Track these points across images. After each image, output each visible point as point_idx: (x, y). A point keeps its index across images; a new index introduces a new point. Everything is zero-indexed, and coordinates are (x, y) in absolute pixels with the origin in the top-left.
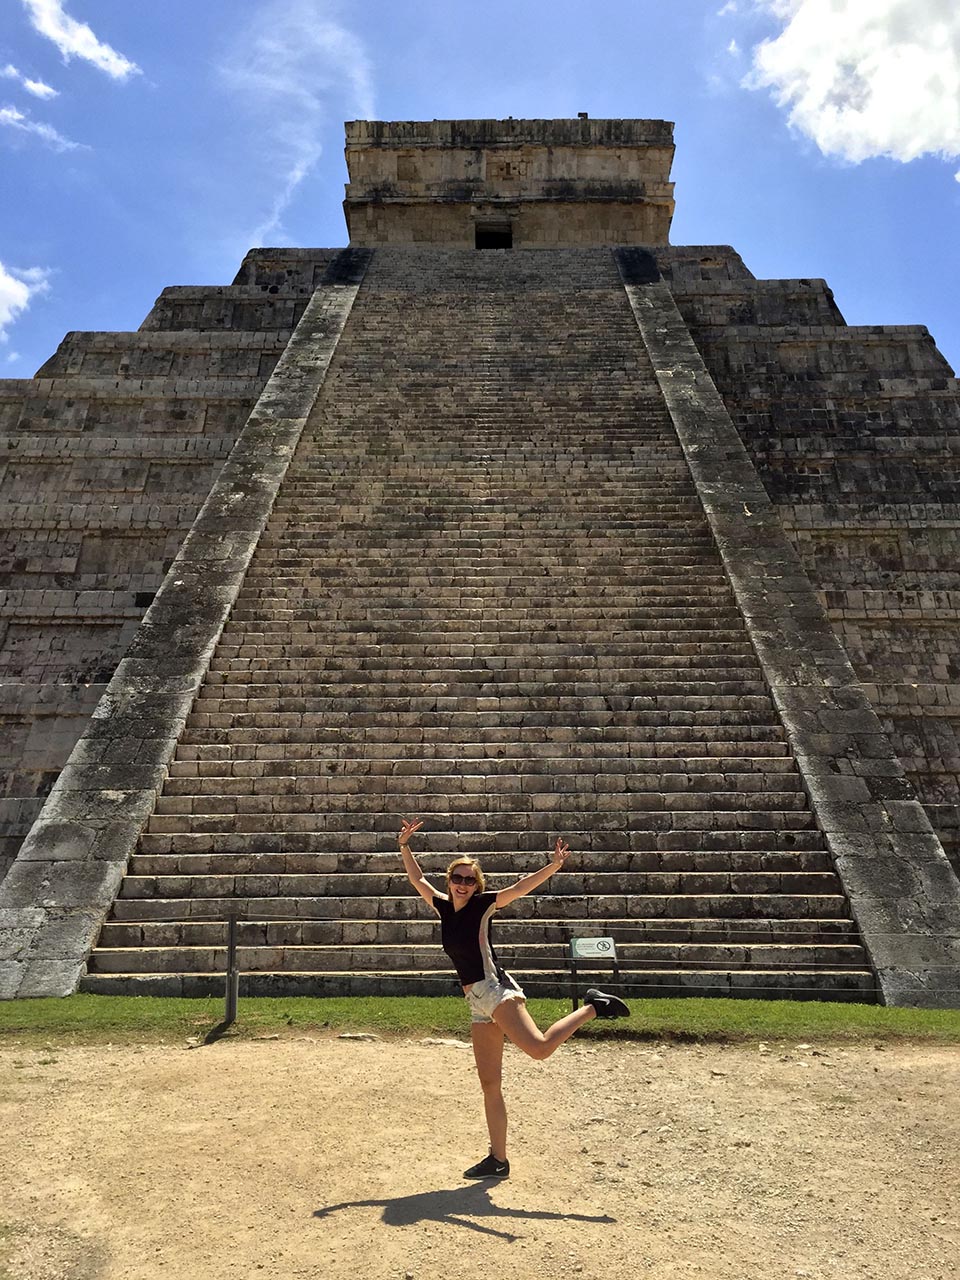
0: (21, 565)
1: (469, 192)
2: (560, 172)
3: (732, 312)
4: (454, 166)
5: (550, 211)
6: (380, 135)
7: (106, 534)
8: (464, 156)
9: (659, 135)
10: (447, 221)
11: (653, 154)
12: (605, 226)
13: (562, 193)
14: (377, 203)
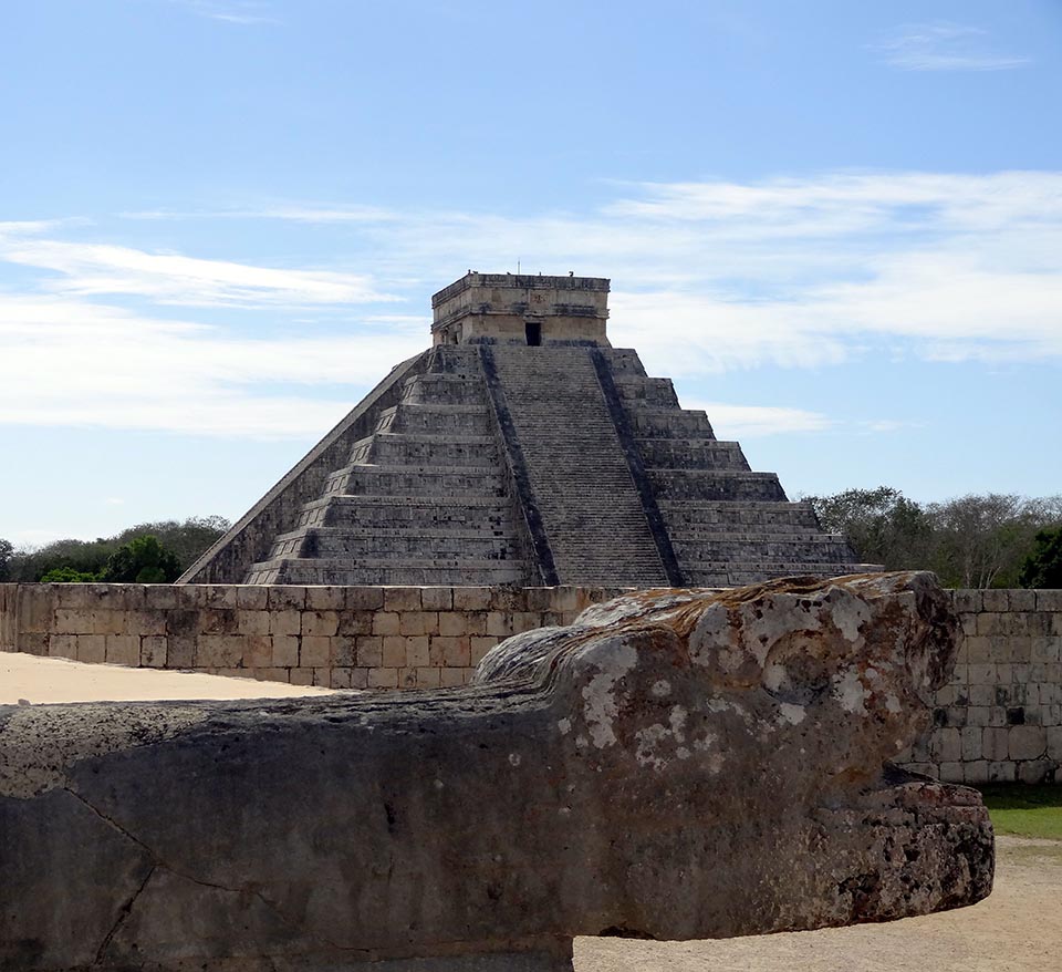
0: (449, 518)
1: (524, 309)
2: (561, 301)
3: (636, 392)
4: (517, 296)
5: (557, 320)
6: (484, 280)
7: (471, 508)
8: (521, 291)
9: (604, 285)
10: (513, 322)
11: (601, 294)
12: (580, 327)
13: (563, 311)
14: (484, 314)
